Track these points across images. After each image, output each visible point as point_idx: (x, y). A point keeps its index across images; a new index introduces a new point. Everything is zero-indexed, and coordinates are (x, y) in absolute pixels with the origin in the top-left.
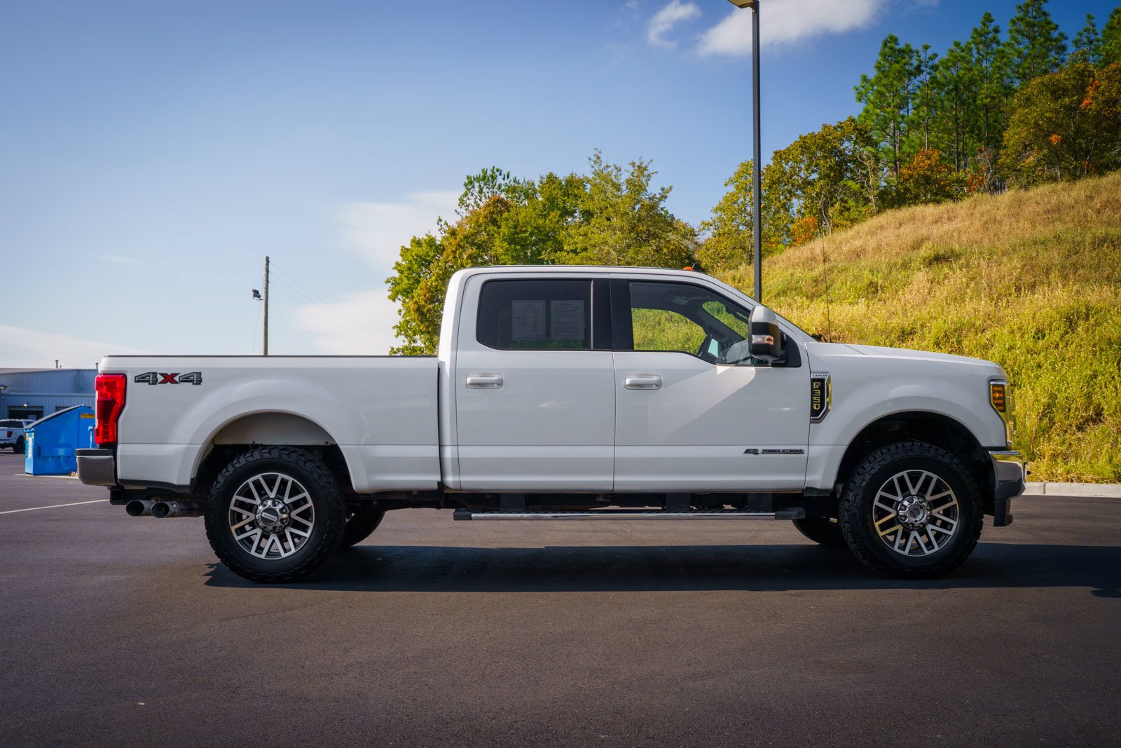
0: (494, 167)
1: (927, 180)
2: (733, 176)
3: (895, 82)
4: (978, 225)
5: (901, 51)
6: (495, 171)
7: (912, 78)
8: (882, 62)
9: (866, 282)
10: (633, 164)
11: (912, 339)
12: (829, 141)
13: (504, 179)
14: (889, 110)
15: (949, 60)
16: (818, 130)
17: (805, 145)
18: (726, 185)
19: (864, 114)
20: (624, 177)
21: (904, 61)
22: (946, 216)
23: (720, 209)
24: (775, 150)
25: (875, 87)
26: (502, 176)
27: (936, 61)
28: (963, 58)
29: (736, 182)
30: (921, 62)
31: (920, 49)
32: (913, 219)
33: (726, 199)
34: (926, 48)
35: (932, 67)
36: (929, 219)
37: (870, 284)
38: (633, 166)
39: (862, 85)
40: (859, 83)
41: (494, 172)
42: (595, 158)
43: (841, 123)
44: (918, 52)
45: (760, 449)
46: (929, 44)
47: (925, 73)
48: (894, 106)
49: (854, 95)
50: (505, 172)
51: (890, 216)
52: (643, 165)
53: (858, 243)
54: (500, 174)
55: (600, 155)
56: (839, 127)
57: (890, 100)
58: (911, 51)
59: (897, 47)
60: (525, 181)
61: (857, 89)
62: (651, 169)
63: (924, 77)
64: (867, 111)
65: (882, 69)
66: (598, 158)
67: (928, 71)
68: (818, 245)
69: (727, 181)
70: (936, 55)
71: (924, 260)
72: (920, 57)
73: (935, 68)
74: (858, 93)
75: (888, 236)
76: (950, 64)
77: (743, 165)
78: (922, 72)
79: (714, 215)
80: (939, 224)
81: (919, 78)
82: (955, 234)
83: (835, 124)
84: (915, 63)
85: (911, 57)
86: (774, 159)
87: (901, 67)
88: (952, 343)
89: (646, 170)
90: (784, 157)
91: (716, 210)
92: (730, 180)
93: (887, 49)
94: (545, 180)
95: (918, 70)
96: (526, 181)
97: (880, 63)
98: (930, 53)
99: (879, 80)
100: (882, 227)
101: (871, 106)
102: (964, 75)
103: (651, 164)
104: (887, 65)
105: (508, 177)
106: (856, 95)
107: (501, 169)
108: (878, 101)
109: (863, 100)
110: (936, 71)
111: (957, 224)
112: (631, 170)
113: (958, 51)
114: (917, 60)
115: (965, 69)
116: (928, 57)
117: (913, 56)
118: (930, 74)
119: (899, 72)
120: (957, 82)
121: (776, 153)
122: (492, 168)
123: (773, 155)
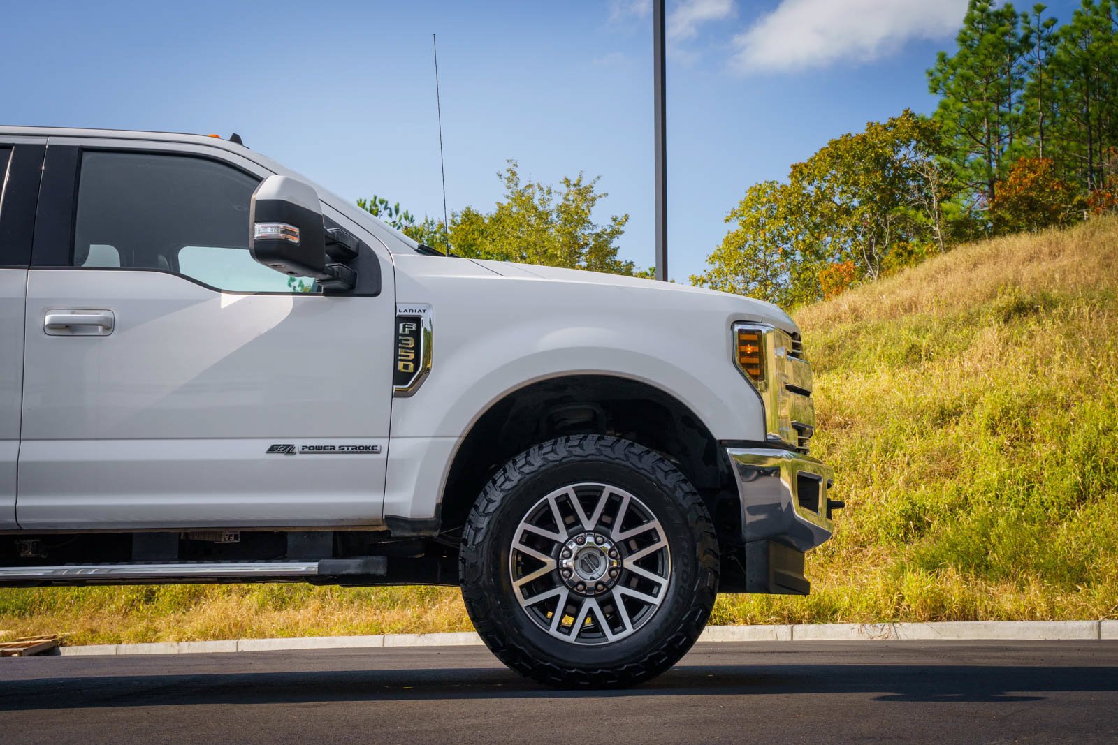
0: (375, 198)
1: (1032, 205)
2: (737, 207)
3: (989, 62)
4: (1093, 261)
5: (999, 16)
6: (377, 203)
7: (1016, 55)
8: (969, 32)
9: (905, 346)
10: (567, 182)
11: (957, 423)
12: (873, 147)
13: (390, 215)
14: (978, 103)
15: (1074, 28)
16: (861, 130)
17: (834, 154)
18: (727, 220)
19: (940, 111)
20: (556, 201)
21: (1002, 29)
22: (1046, 250)
23: (720, 258)
24: (796, 162)
25: (959, 71)
26: (388, 211)
27: (1055, 30)
28: (1096, 22)
29: (742, 215)
30: (1032, 31)
31: (1030, 11)
32: (995, 256)
33: (728, 242)
34: (1039, 9)
35: (1048, 39)
36: (1021, 255)
37: (911, 348)
38: (568, 186)
39: (939, 67)
40: (933, 64)
41: (376, 206)
42: (508, 175)
43: (894, 120)
44: (1025, 17)
45: (298, 444)
46: (1043, 4)
47: (1036, 48)
48: (987, 99)
49: (926, 82)
50: (392, 205)
51: (963, 252)
52: (584, 184)
53: (906, 294)
54: (386, 208)
55: (515, 169)
56: (891, 126)
57: (981, 90)
58: (1014, 15)
59: (992, 9)
60: (427, 221)
61: (931, 74)
62: (597, 191)
63: (1038, 54)
64: (944, 106)
65: (969, 43)
66: (514, 174)
67: (1042, 45)
68: (847, 300)
69: (729, 215)
70: (1054, 21)
71: (999, 311)
72: (1029, 23)
73: (1053, 40)
74: (932, 80)
75: (955, 283)
76: (1077, 34)
77: (752, 189)
78: (1032, 46)
79: (710, 268)
80: (1035, 263)
81: (1028, 57)
82: (1057, 276)
83: (885, 121)
84: (1020, 31)
85: (1013, 24)
86: (792, 176)
87: (999, 39)
88: (1016, 426)
89: (591, 191)
90: (806, 172)
91: (712, 259)
92: (734, 214)
93: (976, 12)
94: (459, 219)
95: (1026, 43)
96: (430, 220)
97: (965, 34)
98: (1045, 17)
99: (963, 58)
100: (947, 270)
101: (952, 98)
102: (1098, 48)
103: (598, 182)
104: (977, 36)
105: (397, 211)
106: (929, 83)
107: (386, 199)
108: (962, 90)
109: (939, 91)
110: (1054, 44)
111: (1064, 261)
112: (564, 190)
113: (1090, 13)
114: (1026, 28)
115: (1099, 39)
116: (1041, 23)
117: (1016, 23)
118: (1045, 49)
119: (995, 46)
120: (1087, 60)
121: (794, 167)
122: (373, 199)
123: (791, 170)
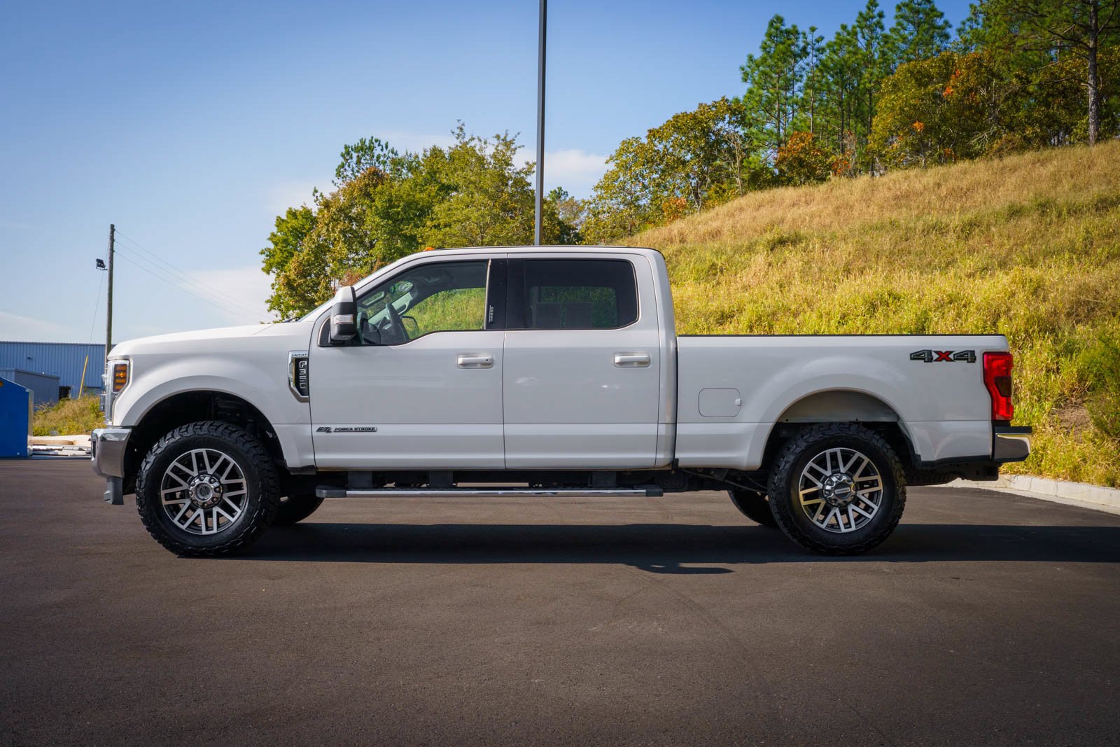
0: (372, 138)
1: (801, 163)
2: (614, 154)
3: (780, 63)
4: (830, 208)
5: (788, 32)
6: (373, 141)
7: (798, 59)
8: (768, 42)
9: (708, 264)
10: (498, 137)
11: (731, 323)
12: (700, 122)
13: (382, 150)
14: (772, 91)
15: (835, 43)
17: (679, 124)
18: (607, 163)
19: (748, 95)
20: (489, 151)
21: (789, 42)
22: (803, 199)
23: (602, 188)
24: (651, 128)
25: (761, 68)
26: (381, 147)
27: (823, 44)
28: (848, 41)
29: (617, 160)
30: (808, 44)
31: (807, 31)
32: (772, 202)
33: (606, 177)
34: (813, 30)
35: (818, 50)
36: (788, 201)
37: (712, 266)
38: (498, 139)
39: (748, 64)
40: (744, 62)
41: (373, 143)
42: (458, 131)
43: (716, 102)
44: (804, 34)
46: (816, 26)
47: (811, 55)
48: (779, 88)
49: (740, 75)
50: (383, 143)
51: (756, 197)
52: (509, 139)
53: (715, 225)
54: (379, 145)
55: (463, 127)
56: (713, 106)
57: (775, 81)
58: (797, 32)
59: (783, 28)
60: (407, 153)
61: (743, 69)
62: (517, 143)
63: (811, 59)
64: (751, 92)
65: (768, 50)
66: (462, 130)
67: (814, 53)
68: (678, 226)
69: (608, 159)
70: (822, 38)
71: (768, 243)
72: (806, 38)
73: (822, 50)
74: (744, 73)
75: (745, 218)
76: (836, 47)
77: (624, 142)
78: (808, 54)
79: (594, 194)
80: (796, 207)
81: (806, 61)
82: (807, 218)
83: (710, 103)
84: (801, 44)
85: (797, 39)
86: (648, 137)
87: (786, 48)
88: (765, 327)
89: (513, 144)
90: (657, 136)
91: (596, 188)
92: (611, 158)
93: (773, 30)
94: (428, 154)
95: (804, 52)
96: (409, 153)
97: (766, 44)
98: (816, 35)
99: (764, 60)
100: (741, 209)
101: (756, 86)
102: (850, 58)
103: (518, 136)
104: (773, 45)
105: (387, 147)
106: (742, 76)
107: (379, 139)
108: (762, 82)
109: (749, 81)
110: (822, 54)
111: (813, 208)
112: (496, 142)
113: (845, 34)
114: (804, 42)
115: (849, 52)
116: (814, 39)
117: (799, 38)
118: (816, 56)
119: (784, 53)
120: (842, 66)
121: (650, 131)
122: (370, 138)
123: (648, 133)
